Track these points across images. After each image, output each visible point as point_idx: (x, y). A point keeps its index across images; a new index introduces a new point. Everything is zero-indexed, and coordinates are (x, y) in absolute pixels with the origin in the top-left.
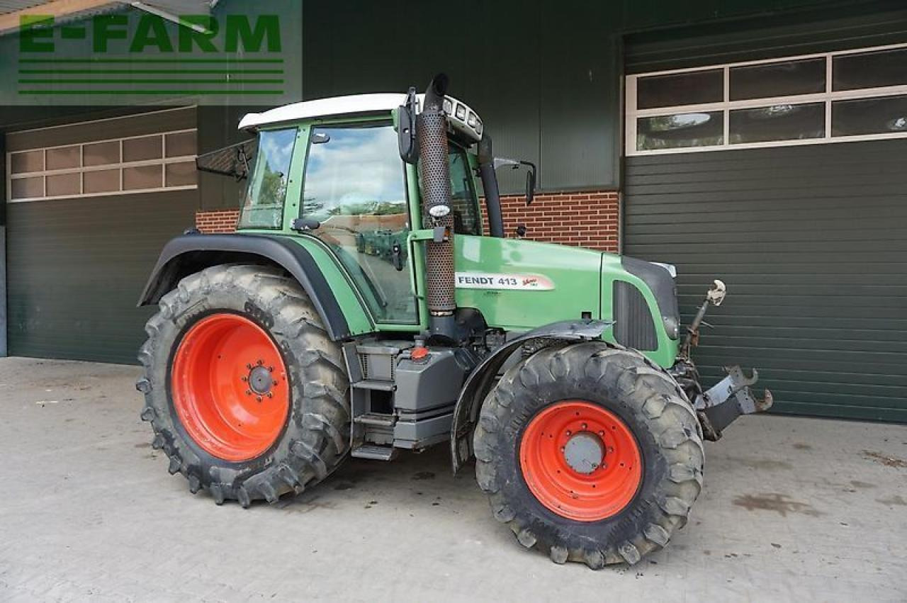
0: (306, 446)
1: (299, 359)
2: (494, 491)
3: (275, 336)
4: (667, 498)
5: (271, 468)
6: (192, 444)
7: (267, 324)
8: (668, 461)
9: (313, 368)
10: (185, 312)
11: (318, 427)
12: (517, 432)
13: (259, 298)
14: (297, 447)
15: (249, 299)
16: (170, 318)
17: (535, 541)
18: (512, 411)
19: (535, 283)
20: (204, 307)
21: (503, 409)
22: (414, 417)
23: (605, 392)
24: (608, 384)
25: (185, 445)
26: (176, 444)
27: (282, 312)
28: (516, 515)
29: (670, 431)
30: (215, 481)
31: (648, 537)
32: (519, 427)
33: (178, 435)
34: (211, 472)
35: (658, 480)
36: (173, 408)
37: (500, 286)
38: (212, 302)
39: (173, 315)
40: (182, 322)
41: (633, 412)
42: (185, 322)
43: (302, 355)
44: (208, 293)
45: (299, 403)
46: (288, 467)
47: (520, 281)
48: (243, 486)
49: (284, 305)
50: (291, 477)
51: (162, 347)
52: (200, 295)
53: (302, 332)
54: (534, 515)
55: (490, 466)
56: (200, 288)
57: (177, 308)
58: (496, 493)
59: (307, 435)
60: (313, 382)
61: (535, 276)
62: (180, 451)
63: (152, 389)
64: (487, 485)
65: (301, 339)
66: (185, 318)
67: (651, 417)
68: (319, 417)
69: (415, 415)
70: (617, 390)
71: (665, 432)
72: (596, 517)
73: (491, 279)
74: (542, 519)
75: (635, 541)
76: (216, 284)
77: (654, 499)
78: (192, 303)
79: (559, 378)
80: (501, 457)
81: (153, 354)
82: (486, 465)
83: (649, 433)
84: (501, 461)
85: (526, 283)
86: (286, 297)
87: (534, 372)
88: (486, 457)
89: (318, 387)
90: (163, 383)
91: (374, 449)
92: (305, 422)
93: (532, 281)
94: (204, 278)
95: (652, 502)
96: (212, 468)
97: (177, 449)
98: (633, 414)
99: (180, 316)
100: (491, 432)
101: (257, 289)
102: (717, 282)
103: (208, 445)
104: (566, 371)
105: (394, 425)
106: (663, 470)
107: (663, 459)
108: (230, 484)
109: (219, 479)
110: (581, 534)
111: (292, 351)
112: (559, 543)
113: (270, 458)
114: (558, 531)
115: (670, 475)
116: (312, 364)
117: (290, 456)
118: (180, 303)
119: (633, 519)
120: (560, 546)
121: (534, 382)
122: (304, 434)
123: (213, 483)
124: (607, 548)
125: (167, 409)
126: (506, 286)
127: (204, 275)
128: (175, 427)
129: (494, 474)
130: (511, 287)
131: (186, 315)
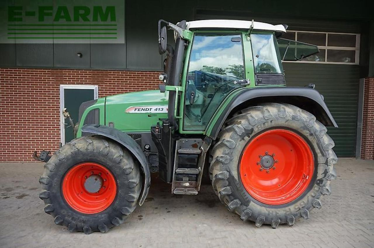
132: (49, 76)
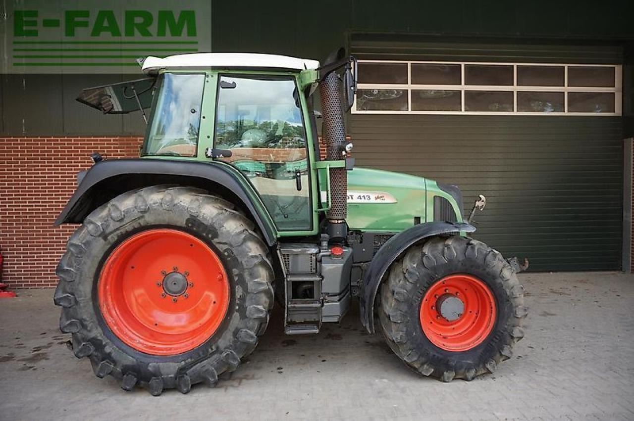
0: (249, 331)
1: (243, 262)
2: (404, 342)
3: (217, 246)
4: (513, 328)
5: (215, 356)
6: (124, 347)
7: (210, 236)
8: (514, 305)
9: (255, 269)
10: (117, 229)
11: (261, 315)
12: (420, 299)
13: (201, 214)
14: (242, 334)
15: (191, 215)
16: (99, 236)
17: (433, 370)
18: (418, 285)
19: (383, 198)
20: (139, 223)
21: (411, 285)
22: (337, 298)
23: (478, 267)
24: (480, 261)
25: (117, 349)
26: (108, 350)
27: (225, 225)
28: (420, 355)
29: (515, 287)
30: (155, 376)
31: (503, 353)
32: (421, 295)
33: (108, 341)
34: (150, 368)
35: (508, 317)
36: (101, 317)
37: (359, 201)
38: (149, 219)
39: (104, 232)
40: (113, 238)
41: (494, 277)
42: (116, 238)
43: (246, 259)
44: (145, 212)
45: (243, 299)
46: (233, 352)
47: (373, 197)
48: (187, 374)
49: (226, 219)
50: (235, 359)
51: (89, 262)
52: (136, 214)
53: (245, 240)
54: (432, 353)
55: (401, 325)
56: (135, 207)
57: (108, 226)
58: (406, 343)
59: (251, 323)
60: (256, 280)
61: (384, 194)
62: (113, 355)
63: (77, 302)
64: (399, 338)
65: (244, 246)
66: (117, 234)
67: (505, 280)
68: (260, 307)
69: (338, 296)
70: (485, 264)
71: (512, 288)
72: (468, 347)
73: (352, 196)
74: (437, 355)
75: (495, 358)
76: (154, 204)
77: (506, 330)
78: (126, 220)
79: (450, 261)
80: (410, 318)
81: (78, 269)
82: (398, 325)
83: (504, 290)
84: (409, 320)
85: (377, 198)
86: (228, 212)
87: (433, 258)
88: (399, 320)
89: (260, 284)
90: (89, 295)
91: (295, 326)
92: (250, 313)
93: (382, 197)
94: (140, 199)
95: (504, 331)
96: (150, 364)
97: (110, 354)
98: (494, 279)
99: (111, 233)
100: (403, 302)
101: (199, 206)
102: (481, 196)
103: (139, 346)
104: (454, 255)
105: (322, 306)
106: (512, 311)
107: (512, 304)
108: (172, 376)
109: (160, 372)
110: (463, 360)
111: (237, 257)
112: (449, 368)
113: (214, 347)
114: (448, 361)
115: (516, 314)
116: (255, 265)
117: (234, 342)
118: (111, 221)
119: (494, 344)
120: (450, 370)
121: (433, 265)
122: (248, 323)
123: (153, 378)
124: (479, 366)
125: (95, 319)
126: (363, 201)
127: (140, 196)
128: (104, 334)
129: (405, 330)
130: (366, 201)
131: (118, 232)
132: (117, 148)
